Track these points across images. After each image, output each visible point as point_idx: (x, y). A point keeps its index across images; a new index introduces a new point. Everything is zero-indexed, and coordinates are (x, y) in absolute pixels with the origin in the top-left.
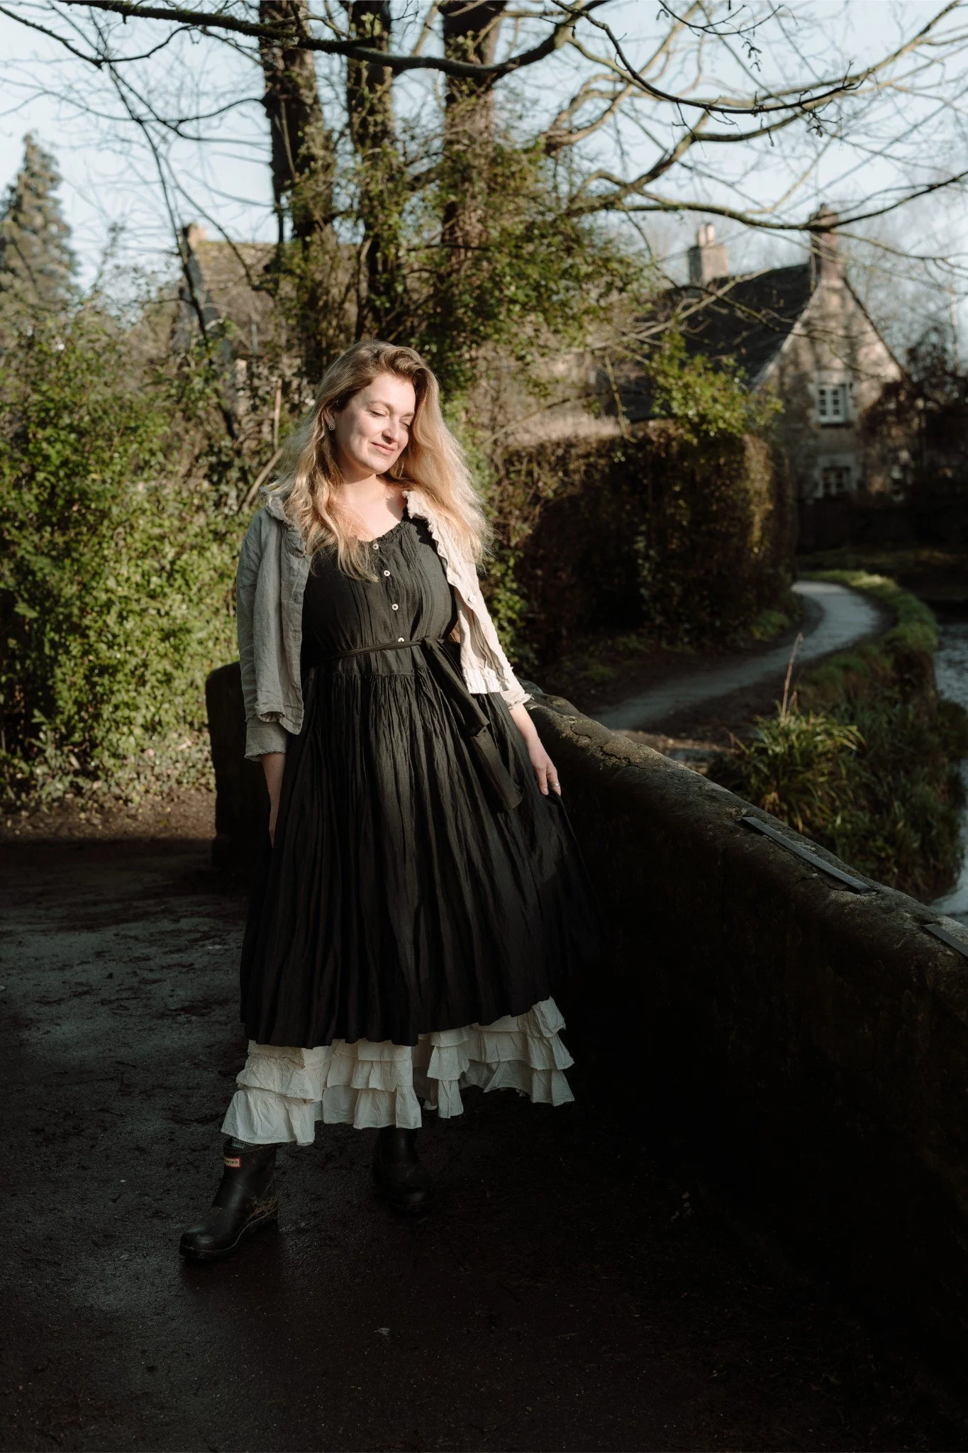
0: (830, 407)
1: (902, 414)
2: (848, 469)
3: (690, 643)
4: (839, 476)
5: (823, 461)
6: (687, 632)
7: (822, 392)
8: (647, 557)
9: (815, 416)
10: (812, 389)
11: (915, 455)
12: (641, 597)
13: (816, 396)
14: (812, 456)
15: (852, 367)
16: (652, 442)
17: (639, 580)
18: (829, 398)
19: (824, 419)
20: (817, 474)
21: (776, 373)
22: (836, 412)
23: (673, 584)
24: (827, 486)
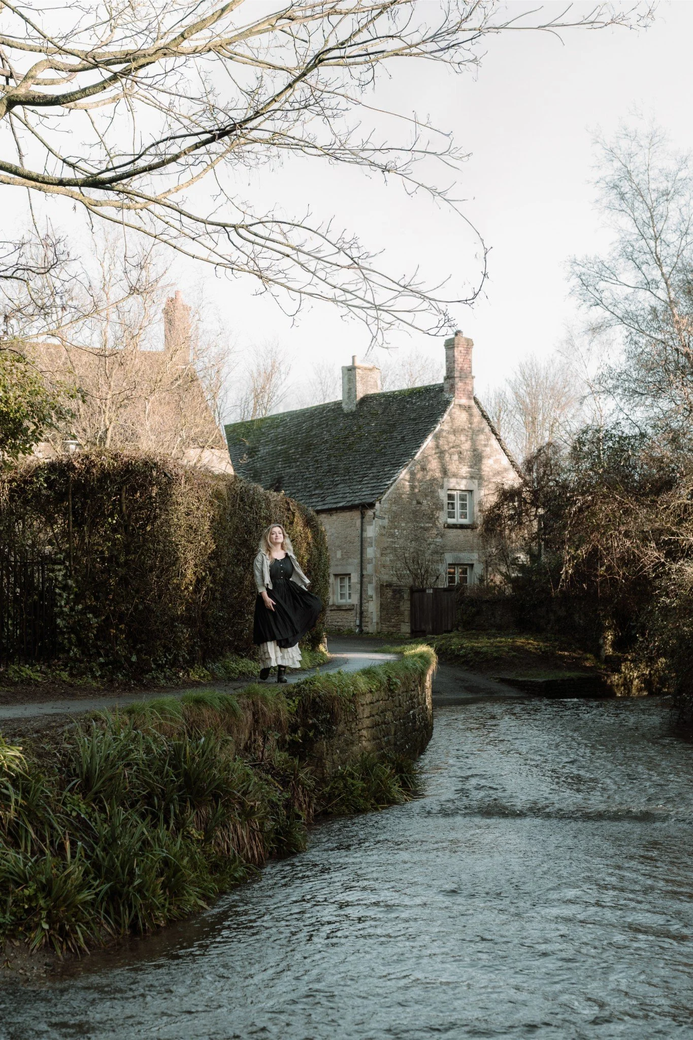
0: (458, 510)
1: (518, 518)
2: (472, 565)
3: (102, 677)
4: (464, 572)
5: (449, 558)
6: (102, 666)
7: (451, 497)
8: (65, 588)
9: (443, 518)
10: (443, 495)
11: (534, 557)
12: (57, 626)
13: (446, 501)
14: (439, 552)
15: (477, 476)
16: (74, 468)
17: (56, 610)
18: (457, 503)
19: (451, 521)
20: (443, 569)
21: (407, 477)
22: (464, 515)
23: (90, 616)
24: (452, 580)
